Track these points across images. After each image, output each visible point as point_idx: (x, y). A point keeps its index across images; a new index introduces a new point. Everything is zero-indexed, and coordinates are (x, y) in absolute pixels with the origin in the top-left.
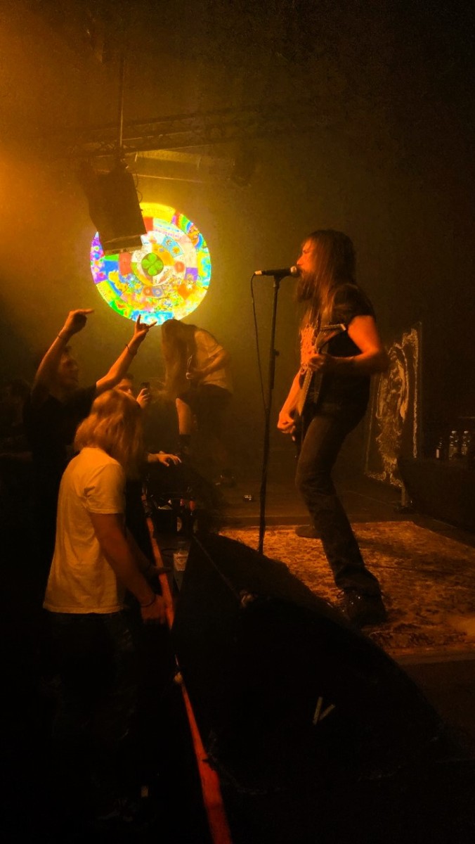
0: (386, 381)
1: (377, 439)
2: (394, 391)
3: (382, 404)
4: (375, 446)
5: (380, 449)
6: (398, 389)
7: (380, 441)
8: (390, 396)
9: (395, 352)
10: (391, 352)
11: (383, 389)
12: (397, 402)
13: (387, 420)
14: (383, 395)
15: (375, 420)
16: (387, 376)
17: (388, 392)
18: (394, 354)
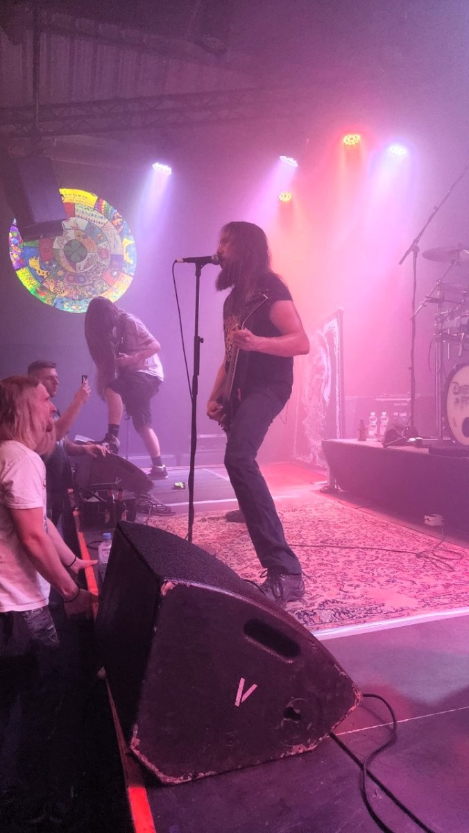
0: (311, 367)
1: (303, 422)
3: (307, 389)
4: (302, 429)
5: (306, 432)
6: (321, 374)
7: (306, 425)
8: (314, 381)
9: (317, 338)
10: (314, 338)
11: (308, 374)
12: (320, 389)
13: (312, 404)
14: (308, 380)
15: (302, 404)
16: (311, 361)
17: (312, 377)
18: (317, 341)
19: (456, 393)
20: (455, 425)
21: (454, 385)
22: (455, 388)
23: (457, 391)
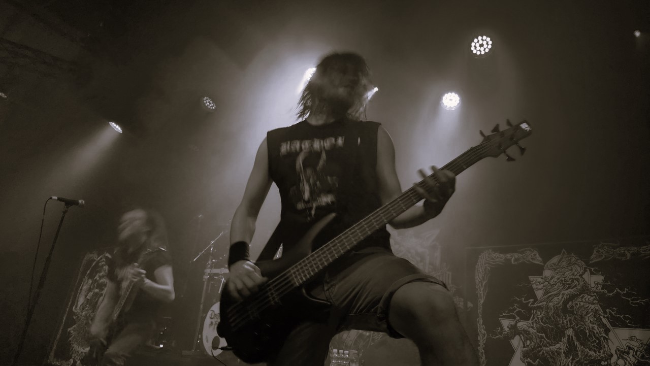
0: (90, 281)
1: (69, 329)
2: (97, 290)
3: (81, 300)
4: (66, 335)
5: (70, 339)
6: (103, 290)
7: (72, 332)
8: (91, 294)
9: (104, 259)
10: (101, 259)
11: (85, 287)
12: (98, 301)
13: (84, 313)
14: (83, 293)
15: (71, 313)
16: (91, 276)
17: (90, 290)
18: (104, 261)
19: (211, 318)
20: (207, 341)
21: (211, 312)
22: (212, 314)
23: (213, 317)
